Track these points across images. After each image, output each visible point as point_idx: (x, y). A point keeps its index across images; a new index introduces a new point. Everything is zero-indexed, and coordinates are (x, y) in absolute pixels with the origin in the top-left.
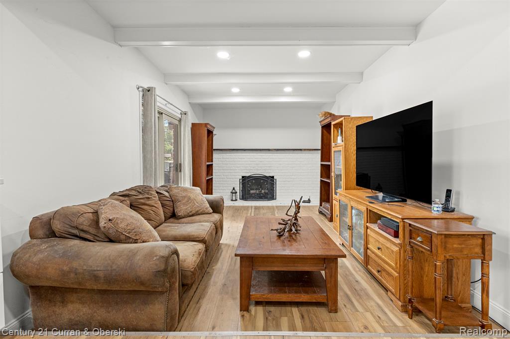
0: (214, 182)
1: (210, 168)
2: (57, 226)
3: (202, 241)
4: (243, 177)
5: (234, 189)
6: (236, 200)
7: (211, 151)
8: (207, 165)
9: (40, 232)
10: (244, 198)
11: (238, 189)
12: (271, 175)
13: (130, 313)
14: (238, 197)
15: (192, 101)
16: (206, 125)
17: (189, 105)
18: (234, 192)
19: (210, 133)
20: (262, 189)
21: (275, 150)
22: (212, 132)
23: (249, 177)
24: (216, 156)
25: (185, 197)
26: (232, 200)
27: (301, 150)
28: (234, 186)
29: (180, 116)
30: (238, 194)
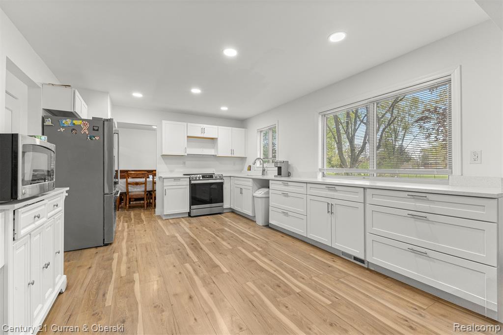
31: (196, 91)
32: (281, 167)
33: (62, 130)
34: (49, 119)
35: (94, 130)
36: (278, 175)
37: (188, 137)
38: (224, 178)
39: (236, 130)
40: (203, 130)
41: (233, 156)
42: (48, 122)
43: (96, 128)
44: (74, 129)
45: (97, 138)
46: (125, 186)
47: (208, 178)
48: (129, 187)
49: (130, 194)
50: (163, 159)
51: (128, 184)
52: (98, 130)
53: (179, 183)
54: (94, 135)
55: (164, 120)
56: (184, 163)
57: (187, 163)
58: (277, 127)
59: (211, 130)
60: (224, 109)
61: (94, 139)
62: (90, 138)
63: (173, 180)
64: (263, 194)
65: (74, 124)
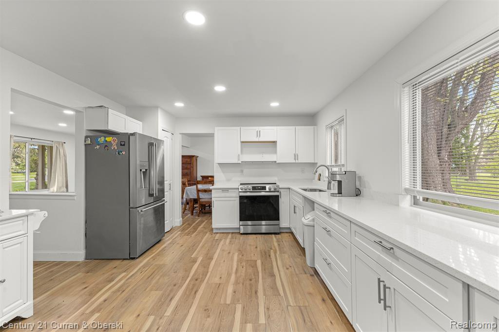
31: (220, 88)
32: (341, 181)
33: (98, 147)
34: (89, 138)
35: (121, 145)
36: (339, 193)
37: (242, 142)
38: (281, 191)
39: (301, 129)
40: (258, 134)
41: (297, 162)
42: (89, 142)
43: (123, 143)
44: (106, 146)
45: (124, 153)
46: (196, 192)
47: (260, 189)
48: (200, 194)
49: (201, 200)
50: (220, 167)
51: (198, 191)
52: (124, 145)
53: (227, 194)
54: (121, 150)
55: (217, 126)
56: (242, 171)
57: (245, 171)
58: (345, 120)
59: (268, 132)
60: (275, 104)
61: (121, 153)
62: (118, 153)
63: (221, 191)
64: (310, 221)
65: (106, 141)
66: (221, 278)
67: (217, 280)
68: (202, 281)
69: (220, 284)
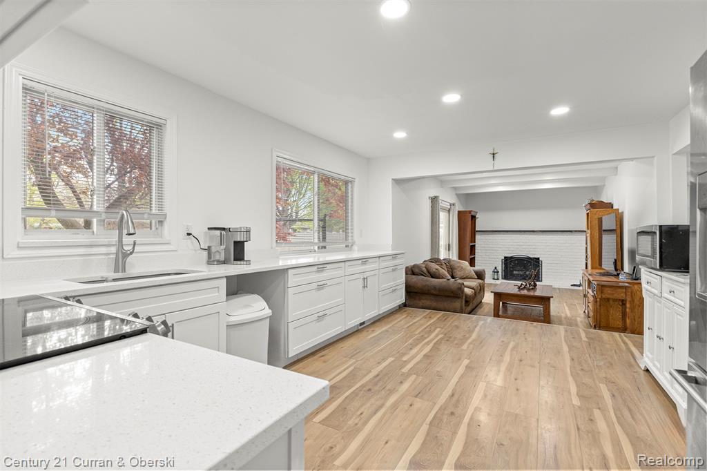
0: (476, 261)
1: (473, 248)
2: (416, 270)
3: (472, 288)
4: (505, 257)
5: (496, 268)
6: (498, 279)
7: (474, 232)
8: (471, 246)
9: (409, 273)
10: (506, 277)
11: (500, 269)
12: (536, 256)
13: (446, 304)
14: (501, 276)
15: (458, 193)
16: (470, 212)
17: (456, 196)
18: (495, 271)
19: (473, 218)
20: (527, 270)
21: (541, 231)
22: (475, 217)
23: (511, 257)
24: (478, 237)
25: (459, 267)
26: (494, 279)
27: (571, 231)
28: (496, 265)
29: (449, 207)
30: (500, 273)
66: (411, 405)
67: (418, 403)
68: (443, 409)
69: (416, 396)
